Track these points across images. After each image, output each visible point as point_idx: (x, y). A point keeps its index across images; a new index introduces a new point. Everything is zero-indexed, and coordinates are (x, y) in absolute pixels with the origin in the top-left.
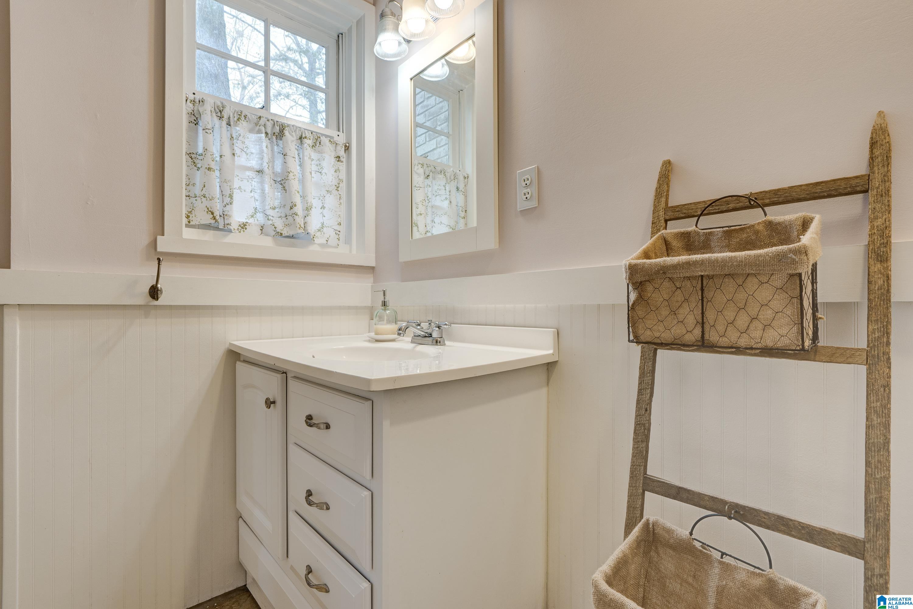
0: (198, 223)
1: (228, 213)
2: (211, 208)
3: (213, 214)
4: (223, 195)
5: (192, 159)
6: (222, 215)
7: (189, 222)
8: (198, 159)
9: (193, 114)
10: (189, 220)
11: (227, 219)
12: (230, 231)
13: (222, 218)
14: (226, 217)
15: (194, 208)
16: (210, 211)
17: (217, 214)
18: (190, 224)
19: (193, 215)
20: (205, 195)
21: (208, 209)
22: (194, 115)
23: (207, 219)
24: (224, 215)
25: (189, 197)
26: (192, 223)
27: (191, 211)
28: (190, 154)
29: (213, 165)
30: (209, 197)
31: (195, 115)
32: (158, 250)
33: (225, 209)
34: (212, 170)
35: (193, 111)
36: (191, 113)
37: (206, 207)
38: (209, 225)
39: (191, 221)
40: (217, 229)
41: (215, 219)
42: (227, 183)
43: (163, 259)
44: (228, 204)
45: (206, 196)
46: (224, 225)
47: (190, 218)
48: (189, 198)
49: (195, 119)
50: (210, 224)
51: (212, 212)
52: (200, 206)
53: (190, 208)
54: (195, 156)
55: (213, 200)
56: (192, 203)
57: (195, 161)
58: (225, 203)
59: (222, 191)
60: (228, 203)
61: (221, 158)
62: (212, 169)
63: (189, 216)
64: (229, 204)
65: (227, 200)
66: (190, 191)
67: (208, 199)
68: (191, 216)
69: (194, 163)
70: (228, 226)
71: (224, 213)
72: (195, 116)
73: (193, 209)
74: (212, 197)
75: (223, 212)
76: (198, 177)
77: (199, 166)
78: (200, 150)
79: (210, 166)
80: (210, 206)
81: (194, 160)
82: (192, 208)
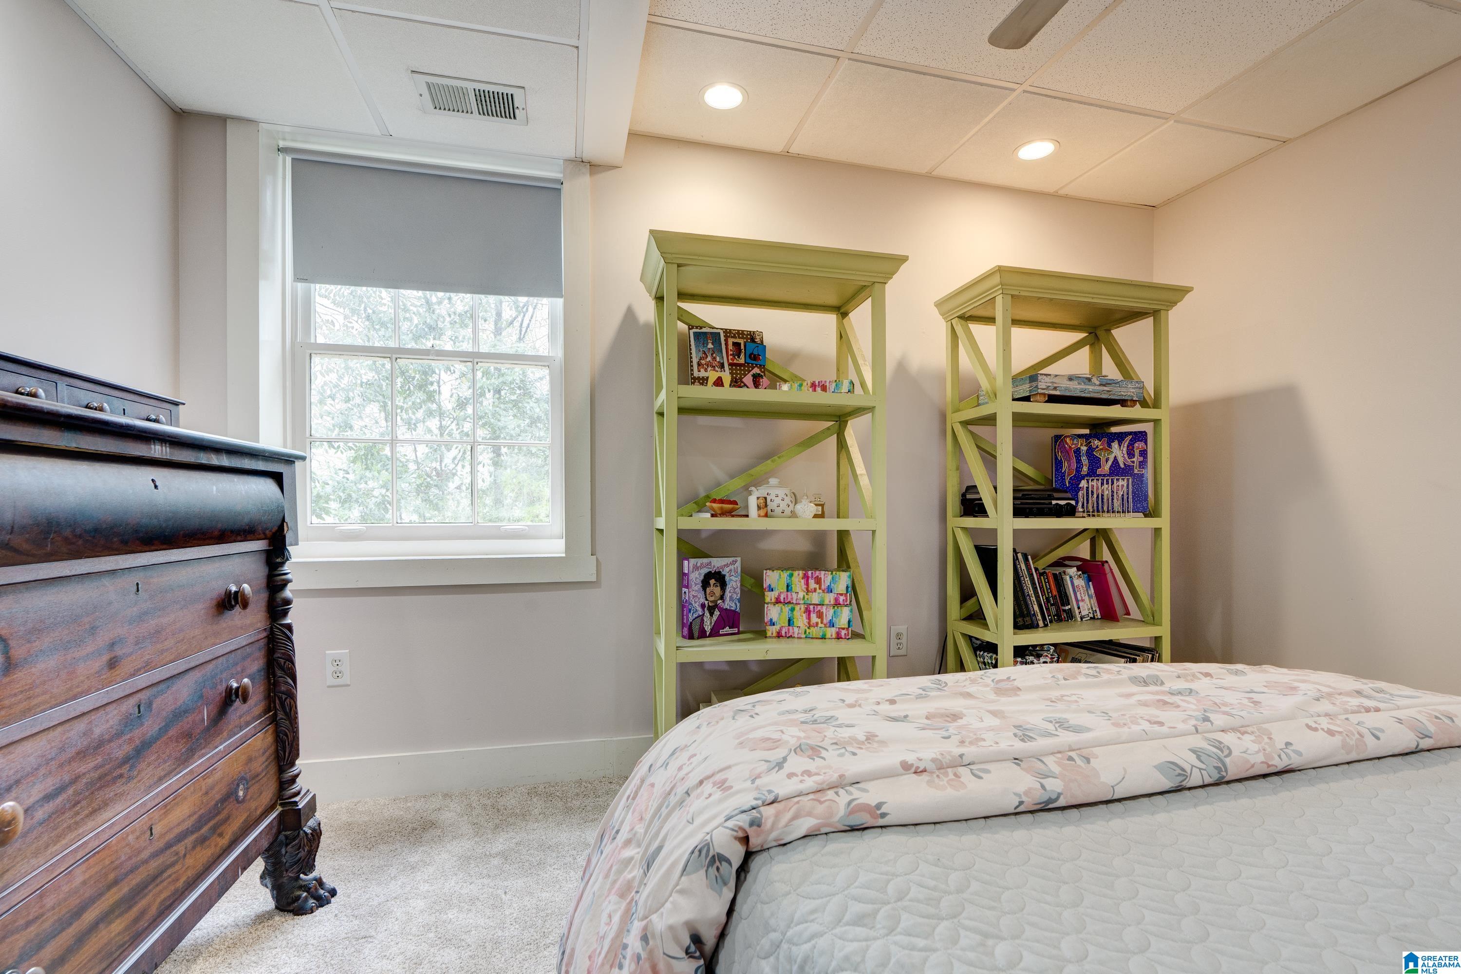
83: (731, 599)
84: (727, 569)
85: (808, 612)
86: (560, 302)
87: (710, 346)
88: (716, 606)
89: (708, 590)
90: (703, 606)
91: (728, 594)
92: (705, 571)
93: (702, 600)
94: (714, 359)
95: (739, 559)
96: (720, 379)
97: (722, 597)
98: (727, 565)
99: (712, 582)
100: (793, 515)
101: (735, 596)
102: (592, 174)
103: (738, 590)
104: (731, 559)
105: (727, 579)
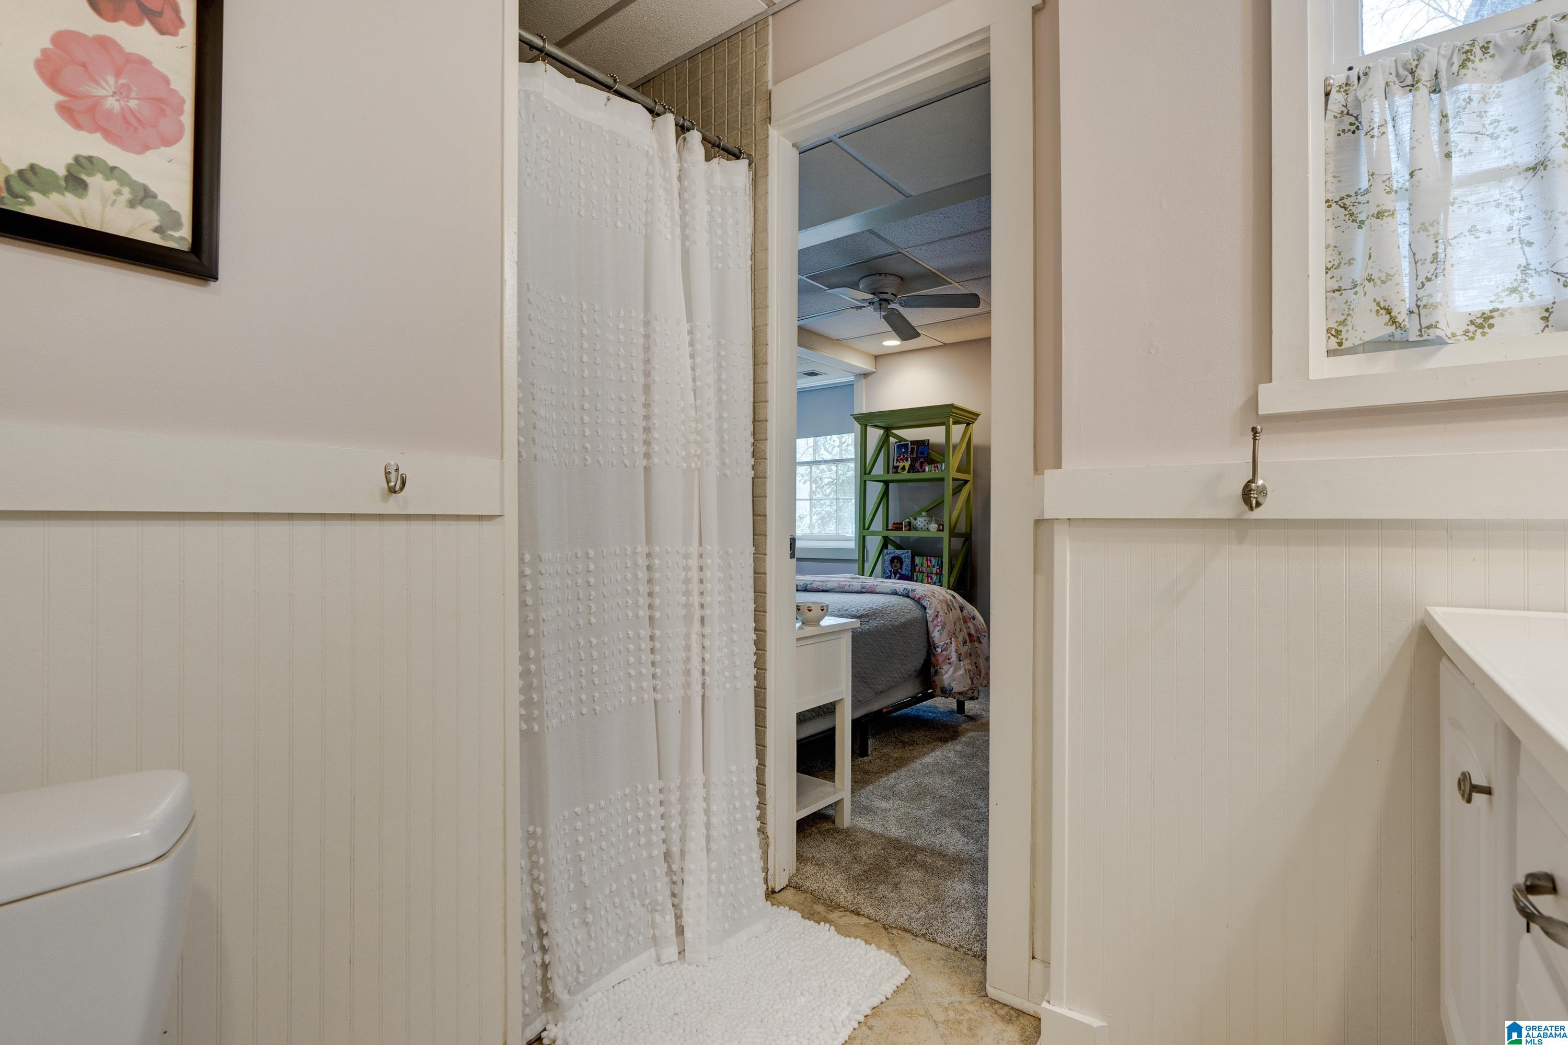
0: (1357, 342)
1: (1430, 302)
2: (1385, 301)
3: (1390, 313)
4: (1416, 263)
5: (1346, 209)
6: (1416, 310)
7: (1340, 344)
8: (1359, 203)
9: (1346, 111)
10: (1339, 341)
11: (1426, 316)
12: (1441, 342)
13: (1415, 316)
14: (1423, 312)
15: (1351, 312)
16: (1384, 308)
17: (1401, 312)
18: (1342, 348)
19: (1349, 327)
20: (1371, 275)
21: (1378, 304)
22: (1348, 114)
23: (1379, 328)
24: (1418, 307)
25: (1339, 291)
26: (1346, 345)
27: (1346, 319)
28: (1341, 200)
29: (1388, 202)
30: (1380, 278)
31: (1350, 113)
32: (1259, 413)
33: (1421, 293)
34: (1386, 214)
35: (1346, 107)
36: (1342, 112)
37: (1375, 301)
38: (1390, 340)
39: (1344, 341)
40: (1406, 344)
41: (1394, 322)
42: (1427, 230)
43: (1262, 429)
44: (1429, 280)
45: (1373, 277)
46: (1420, 330)
47: (1344, 335)
48: (1339, 293)
49: (1353, 120)
50: (1391, 338)
51: (1388, 309)
52: (1363, 304)
53: (1343, 314)
54: (1353, 199)
55: (1389, 283)
56: (1346, 302)
57: (1353, 209)
58: (1422, 278)
59: (1414, 254)
60: (1429, 276)
61: (1412, 177)
62: (1386, 211)
63: (1341, 331)
64: (1433, 278)
65: (1426, 270)
66: (1341, 278)
67: (1379, 282)
68: (1344, 329)
69: (1352, 215)
70: (1431, 331)
71: (1419, 303)
72: (1352, 115)
73: (1348, 315)
74: (1388, 275)
75: (1417, 301)
76: (1360, 240)
77: (1362, 217)
78: (1364, 185)
79: (1381, 207)
80: (1383, 297)
81: (1351, 210)
82: (1346, 312)
83: (906, 569)
84: (904, 555)
85: (928, 576)
86: (853, 434)
87: (903, 450)
88: (898, 572)
89: (893, 565)
90: (891, 571)
91: (904, 567)
92: (892, 555)
93: (890, 569)
94: (904, 456)
95: (910, 551)
96: (904, 466)
97: (901, 568)
98: (904, 554)
99: (896, 561)
100: (928, 530)
101: (908, 568)
102: (865, 378)
103: (910, 566)
104: (906, 551)
105: (903, 560)
